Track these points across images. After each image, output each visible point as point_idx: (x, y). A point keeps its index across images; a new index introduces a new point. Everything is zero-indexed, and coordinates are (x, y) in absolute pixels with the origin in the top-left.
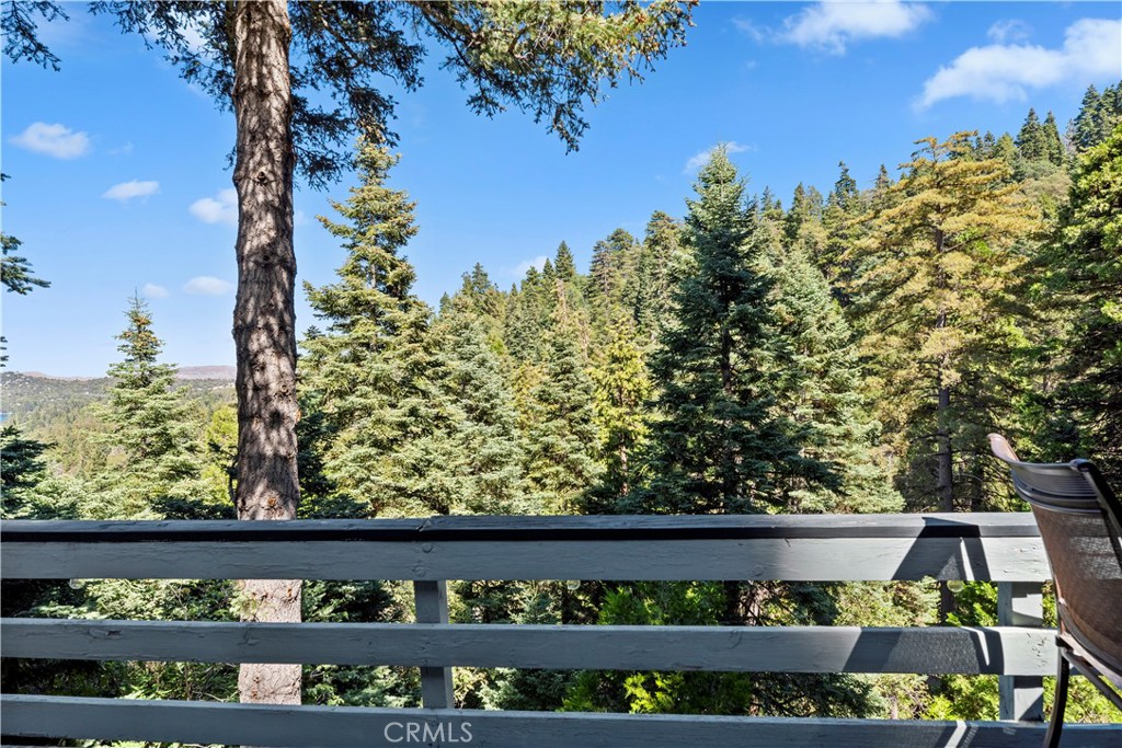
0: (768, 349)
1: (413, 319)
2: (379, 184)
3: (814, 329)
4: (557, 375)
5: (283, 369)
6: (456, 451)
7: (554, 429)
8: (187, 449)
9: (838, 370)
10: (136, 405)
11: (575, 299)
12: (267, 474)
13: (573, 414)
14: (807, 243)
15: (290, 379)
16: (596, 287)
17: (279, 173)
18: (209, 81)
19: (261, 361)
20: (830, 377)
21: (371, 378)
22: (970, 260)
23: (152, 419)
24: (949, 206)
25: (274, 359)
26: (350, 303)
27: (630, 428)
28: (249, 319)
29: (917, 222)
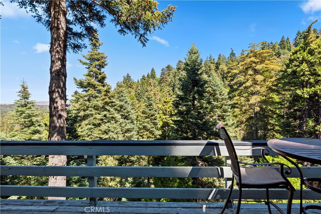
0: (205, 100)
1: (105, 89)
2: (97, 50)
3: (218, 95)
4: (147, 106)
5: (62, 103)
6: (117, 127)
7: (146, 121)
8: (38, 125)
9: (225, 107)
10: (23, 112)
11: (156, 84)
12: (57, 131)
13: (152, 117)
14: (221, 70)
15: (64, 106)
16: (162, 81)
17: (62, 50)
18: (44, 23)
19: (56, 101)
20: (222, 109)
21: (93, 106)
22: (263, 77)
23: (27, 116)
24: (258, 62)
25: (60, 100)
26: (87, 84)
27: (168, 122)
28: (53, 89)
29: (249, 66)
